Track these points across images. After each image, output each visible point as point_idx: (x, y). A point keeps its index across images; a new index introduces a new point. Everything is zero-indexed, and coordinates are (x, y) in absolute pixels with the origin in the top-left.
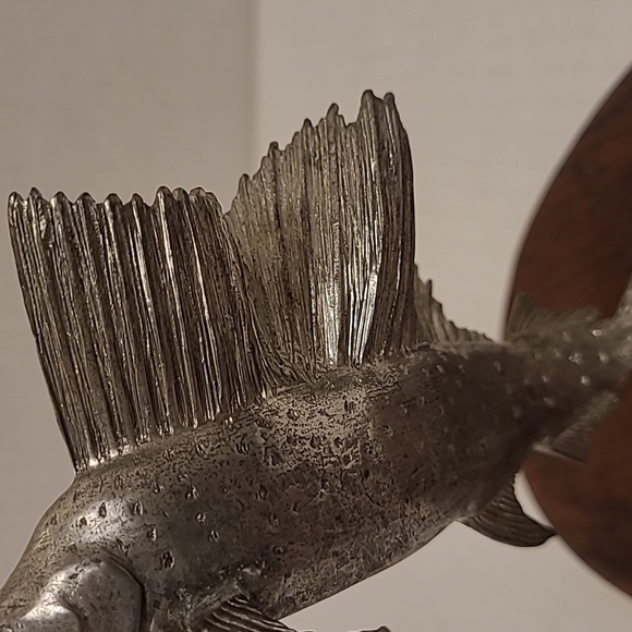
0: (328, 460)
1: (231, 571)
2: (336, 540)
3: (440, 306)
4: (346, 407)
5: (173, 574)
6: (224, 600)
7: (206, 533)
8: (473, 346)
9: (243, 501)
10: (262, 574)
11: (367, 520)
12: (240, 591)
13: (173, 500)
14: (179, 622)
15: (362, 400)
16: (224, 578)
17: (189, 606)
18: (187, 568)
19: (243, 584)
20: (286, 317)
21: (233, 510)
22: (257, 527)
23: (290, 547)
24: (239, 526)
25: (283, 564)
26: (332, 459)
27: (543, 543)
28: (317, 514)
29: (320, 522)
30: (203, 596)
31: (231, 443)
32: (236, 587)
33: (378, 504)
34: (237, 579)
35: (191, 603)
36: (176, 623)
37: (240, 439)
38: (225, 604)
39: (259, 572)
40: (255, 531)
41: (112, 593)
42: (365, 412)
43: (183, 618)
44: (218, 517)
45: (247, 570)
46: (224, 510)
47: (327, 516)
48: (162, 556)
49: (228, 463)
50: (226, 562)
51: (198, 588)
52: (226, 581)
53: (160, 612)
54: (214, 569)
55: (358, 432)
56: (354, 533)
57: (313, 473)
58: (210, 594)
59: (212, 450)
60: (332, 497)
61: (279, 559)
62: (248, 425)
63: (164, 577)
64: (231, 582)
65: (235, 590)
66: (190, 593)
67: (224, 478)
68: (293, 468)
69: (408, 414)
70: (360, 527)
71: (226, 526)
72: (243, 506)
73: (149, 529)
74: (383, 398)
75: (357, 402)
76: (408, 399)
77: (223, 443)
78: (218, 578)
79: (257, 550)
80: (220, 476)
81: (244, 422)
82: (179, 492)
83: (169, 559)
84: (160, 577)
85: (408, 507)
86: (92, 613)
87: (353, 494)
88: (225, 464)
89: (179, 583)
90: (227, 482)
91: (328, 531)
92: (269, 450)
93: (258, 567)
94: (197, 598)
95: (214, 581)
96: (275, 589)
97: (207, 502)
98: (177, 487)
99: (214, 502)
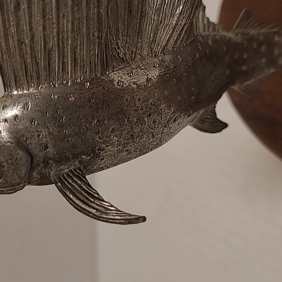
0: (133, 108)
1: (75, 156)
2: (128, 145)
3: (205, 7)
4: (147, 80)
5: (48, 154)
6: (70, 169)
7: (67, 138)
8: (215, 35)
9: (87, 126)
10: (90, 159)
11: (145, 136)
12: (79, 165)
13: (53, 121)
14: (47, 174)
15: (156, 77)
16: (72, 159)
17: (53, 169)
18: (55, 153)
19: (80, 162)
20: (126, 23)
21: (82, 130)
22: (92, 139)
23: (106, 148)
24: (83, 137)
25: (101, 155)
26: (135, 108)
27: (220, 131)
28: (122, 133)
29: (123, 137)
30: (61, 165)
31: (86, 96)
32: (77, 163)
33: (152, 129)
34: (78, 160)
35: (55, 167)
36: (46, 174)
37: (91, 95)
38: (71, 171)
39: (89, 158)
40: (91, 140)
41: (17, 158)
42: (156, 84)
43: (49, 173)
44: (74, 132)
45: (84, 157)
46: (77, 130)
47: (127, 135)
48: (43, 145)
49: (83, 107)
50: (74, 152)
51: (59, 162)
52: (73, 160)
53: (39, 168)
54: (68, 155)
55: (151, 94)
56: (138, 142)
57: (124, 115)
58: (64, 165)
59: (76, 99)
60: (131, 126)
61: (100, 153)
62: (97, 88)
63: (43, 155)
64: (75, 161)
65: (76, 165)
66: (55, 163)
67: (80, 114)
68: (115, 112)
69: (177, 84)
70: (141, 139)
71: (77, 136)
72: (87, 128)
73: (39, 133)
74: (166, 76)
75: (153, 78)
76: (178, 76)
77: (82, 96)
78: (69, 158)
79: (90, 148)
80: (78, 113)
81: (95, 86)
82: (57, 118)
83: (47, 147)
84: (41, 154)
85: (166, 129)
86: (6, 164)
87: (141, 124)
88: (81, 107)
89: (50, 158)
90: (81, 116)
91: (125, 141)
92: (105, 102)
93: (89, 155)
94: (58, 166)
95: (67, 160)
96: (95, 164)
97: (70, 125)
98: (56, 115)
99: (73, 126)
